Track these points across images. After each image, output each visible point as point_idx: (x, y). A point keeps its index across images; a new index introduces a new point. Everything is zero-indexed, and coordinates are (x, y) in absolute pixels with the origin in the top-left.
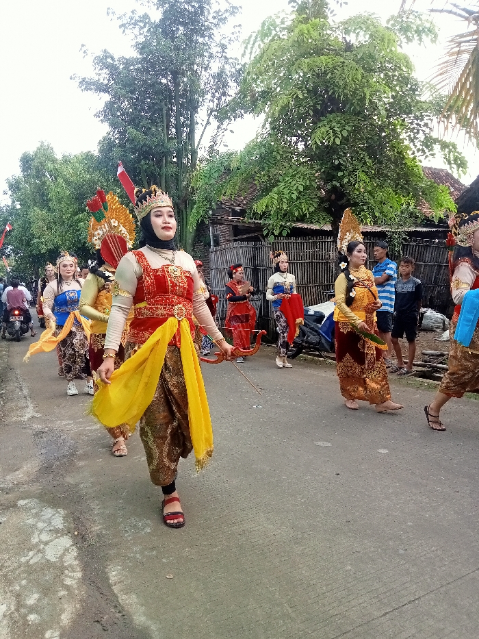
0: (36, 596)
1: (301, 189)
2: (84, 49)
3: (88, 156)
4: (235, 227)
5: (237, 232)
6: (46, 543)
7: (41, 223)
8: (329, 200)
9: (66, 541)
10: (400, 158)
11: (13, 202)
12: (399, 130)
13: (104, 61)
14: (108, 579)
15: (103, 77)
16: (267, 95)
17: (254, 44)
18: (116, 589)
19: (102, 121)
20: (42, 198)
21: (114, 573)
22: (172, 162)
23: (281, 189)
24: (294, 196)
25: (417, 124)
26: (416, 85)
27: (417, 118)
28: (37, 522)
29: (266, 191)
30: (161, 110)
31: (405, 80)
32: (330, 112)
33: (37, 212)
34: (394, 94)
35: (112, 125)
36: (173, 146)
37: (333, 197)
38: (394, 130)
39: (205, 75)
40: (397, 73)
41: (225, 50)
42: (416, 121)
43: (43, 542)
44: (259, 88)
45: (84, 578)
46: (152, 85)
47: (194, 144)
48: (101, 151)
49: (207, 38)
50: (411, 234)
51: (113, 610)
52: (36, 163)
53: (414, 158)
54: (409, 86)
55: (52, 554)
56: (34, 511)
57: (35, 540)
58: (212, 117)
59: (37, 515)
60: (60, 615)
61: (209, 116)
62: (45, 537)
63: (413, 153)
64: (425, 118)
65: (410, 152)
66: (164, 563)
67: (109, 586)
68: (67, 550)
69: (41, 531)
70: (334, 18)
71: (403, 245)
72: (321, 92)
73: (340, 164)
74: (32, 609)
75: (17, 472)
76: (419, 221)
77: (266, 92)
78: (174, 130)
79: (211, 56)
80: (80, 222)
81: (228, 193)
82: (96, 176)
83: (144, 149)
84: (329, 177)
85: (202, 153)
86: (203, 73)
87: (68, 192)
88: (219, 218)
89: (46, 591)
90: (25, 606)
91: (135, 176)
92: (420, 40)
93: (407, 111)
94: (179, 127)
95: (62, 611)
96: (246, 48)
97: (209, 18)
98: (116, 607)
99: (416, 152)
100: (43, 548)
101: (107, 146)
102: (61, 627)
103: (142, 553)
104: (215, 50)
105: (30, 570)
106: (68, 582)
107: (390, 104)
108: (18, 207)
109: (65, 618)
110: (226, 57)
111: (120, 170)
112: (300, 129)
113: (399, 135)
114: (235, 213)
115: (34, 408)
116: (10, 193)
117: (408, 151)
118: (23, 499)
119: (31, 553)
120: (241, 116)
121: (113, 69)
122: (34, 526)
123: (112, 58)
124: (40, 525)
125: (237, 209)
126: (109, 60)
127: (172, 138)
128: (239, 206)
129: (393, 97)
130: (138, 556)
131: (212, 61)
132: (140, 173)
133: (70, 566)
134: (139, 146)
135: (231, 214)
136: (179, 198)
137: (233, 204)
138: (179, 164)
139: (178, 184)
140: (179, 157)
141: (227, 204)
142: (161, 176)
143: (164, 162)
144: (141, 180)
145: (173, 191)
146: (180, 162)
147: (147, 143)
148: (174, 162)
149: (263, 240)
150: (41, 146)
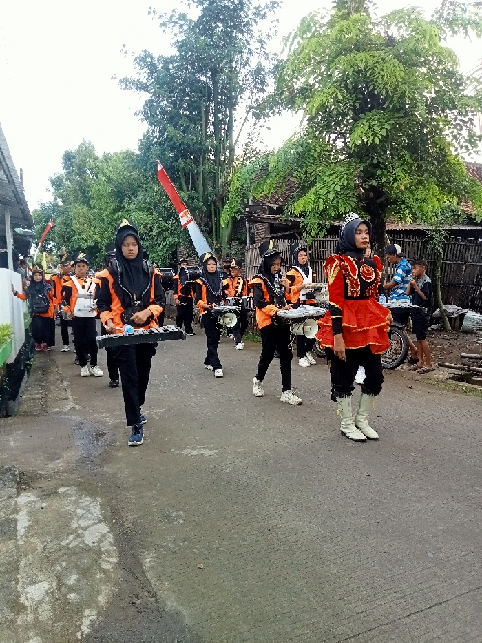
0: (75, 577)
1: (338, 188)
2: (125, 49)
3: (128, 155)
4: (271, 225)
5: (274, 230)
6: (85, 529)
7: (82, 220)
8: (367, 198)
9: (103, 528)
10: (443, 154)
11: (55, 199)
12: (441, 126)
13: (145, 60)
14: (142, 565)
15: (143, 76)
16: (306, 92)
17: (293, 41)
18: (149, 574)
19: (142, 120)
20: (83, 195)
21: (148, 560)
22: (209, 160)
23: (318, 189)
24: (331, 197)
25: (461, 120)
26: (460, 79)
27: (460, 113)
28: (76, 508)
29: (304, 189)
30: (200, 108)
31: (449, 75)
32: (370, 110)
33: (78, 209)
34: (437, 89)
35: (151, 124)
36: (210, 143)
37: (372, 195)
38: (437, 127)
39: (243, 73)
40: (441, 67)
41: (264, 46)
42: (459, 117)
43: (82, 528)
44: (298, 84)
45: (119, 564)
46: (191, 84)
47: (232, 141)
48: (140, 150)
49: (246, 34)
50: (452, 232)
51: (147, 594)
52: (77, 160)
53: (457, 155)
54: (453, 80)
55: (90, 539)
56: (74, 498)
57: (74, 525)
58: (250, 114)
59: (76, 502)
60: (98, 595)
61: (248, 112)
62: (83, 523)
63: (456, 150)
64: (470, 114)
65: (452, 149)
66: (195, 554)
67: (143, 572)
68: (104, 536)
69: (80, 517)
70: (376, 11)
71: (445, 244)
72: (361, 88)
73: (379, 162)
74: (72, 589)
75: (58, 461)
76: (460, 220)
77: (305, 88)
78: (212, 128)
79: (250, 53)
81: (264, 193)
82: (135, 174)
83: (182, 147)
84: (368, 175)
85: (239, 151)
86: (242, 70)
87: (109, 189)
88: (256, 215)
89: (85, 573)
90: (66, 585)
91: (173, 174)
92: (466, 33)
93: (450, 106)
94: (217, 124)
95: (99, 592)
96: (285, 44)
97: (248, 14)
98: (149, 592)
99: (459, 149)
100: (82, 533)
101: (146, 145)
102: (98, 607)
103: (174, 542)
104: (254, 45)
105: (70, 553)
106: (105, 566)
107: (433, 99)
108: (60, 204)
109: (102, 599)
110: (265, 53)
111: (160, 168)
112: (339, 126)
113: (441, 132)
114: (271, 211)
115: (74, 400)
116: (52, 190)
117: (451, 148)
118: (63, 486)
119: (71, 538)
120: (279, 113)
121: (153, 68)
122: (74, 512)
123: (152, 57)
124: (79, 511)
125: (274, 207)
126: (149, 59)
127: (209, 136)
128: (275, 203)
129: (436, 92)
130: (171, 545)
131: (251, 58)
132: (178, 171)
133: (106, 551)
134: (178, 144)
135: (268, 212)
136: (216, 195)
137: (269, 202)
138: (217, 162)
139: (215, 181)
140: (217, 154)
141: (264, 202)
142: (198, 174)
143: (202, 159)
144: (179, 178)
145: (210, 189)
146: (217, 160)
147: (186, 141)
148: (212, 160)
149: (299, 238)
150: (83, 144)
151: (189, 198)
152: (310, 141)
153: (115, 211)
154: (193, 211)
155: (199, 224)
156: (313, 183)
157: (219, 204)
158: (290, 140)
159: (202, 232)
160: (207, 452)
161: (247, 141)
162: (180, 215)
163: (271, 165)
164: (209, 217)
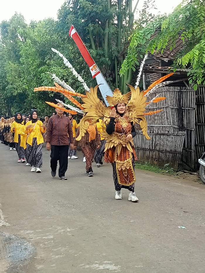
3: (50, 22)
22: (113, 24)
29: (191, 45)
33: (11, 66)
36: (114, 10)
47: (131, 9)
48: (59, 18)
52: (11, 27)
80: (43, 72)
81: (158, 49)
82: (55, 37)
83: (92, 14)
85: (137, 17)
87: (34, 50)
88: (151, 67)
91: (85, 36)
101: (64, 14)
111: (73, 32)
114: (164, 64)
125: (166, 60)
127: (113, 5)
128: (167, 57)
132: (88, 33)
134: (88, 12)
135: (160, 65)
136: (118, 52)
137: (162, 57)
138: (120, 25)
139: (117, 41)
140: (120, 20)
141: (158, 56)
142: (104, 35)
143: (107, 24)
144: (89, 39)
145: (114, 47)
146: (120, 24)
147: (95, 10)
148: (115, 24)
149: (187, 85)
150: (15, 15)
151: (97, 54)
152: (196, 6)
153: (39, 66)
154: (100, 65)
155: (105, 75)
156: (198, 41)
157: (121, 59)
158: (179, 6)
159: (107, 82)
160: (112, 267)
161: (144, 8)
162: (91, 68)
163: (164, 26)
164: (113, 70)
